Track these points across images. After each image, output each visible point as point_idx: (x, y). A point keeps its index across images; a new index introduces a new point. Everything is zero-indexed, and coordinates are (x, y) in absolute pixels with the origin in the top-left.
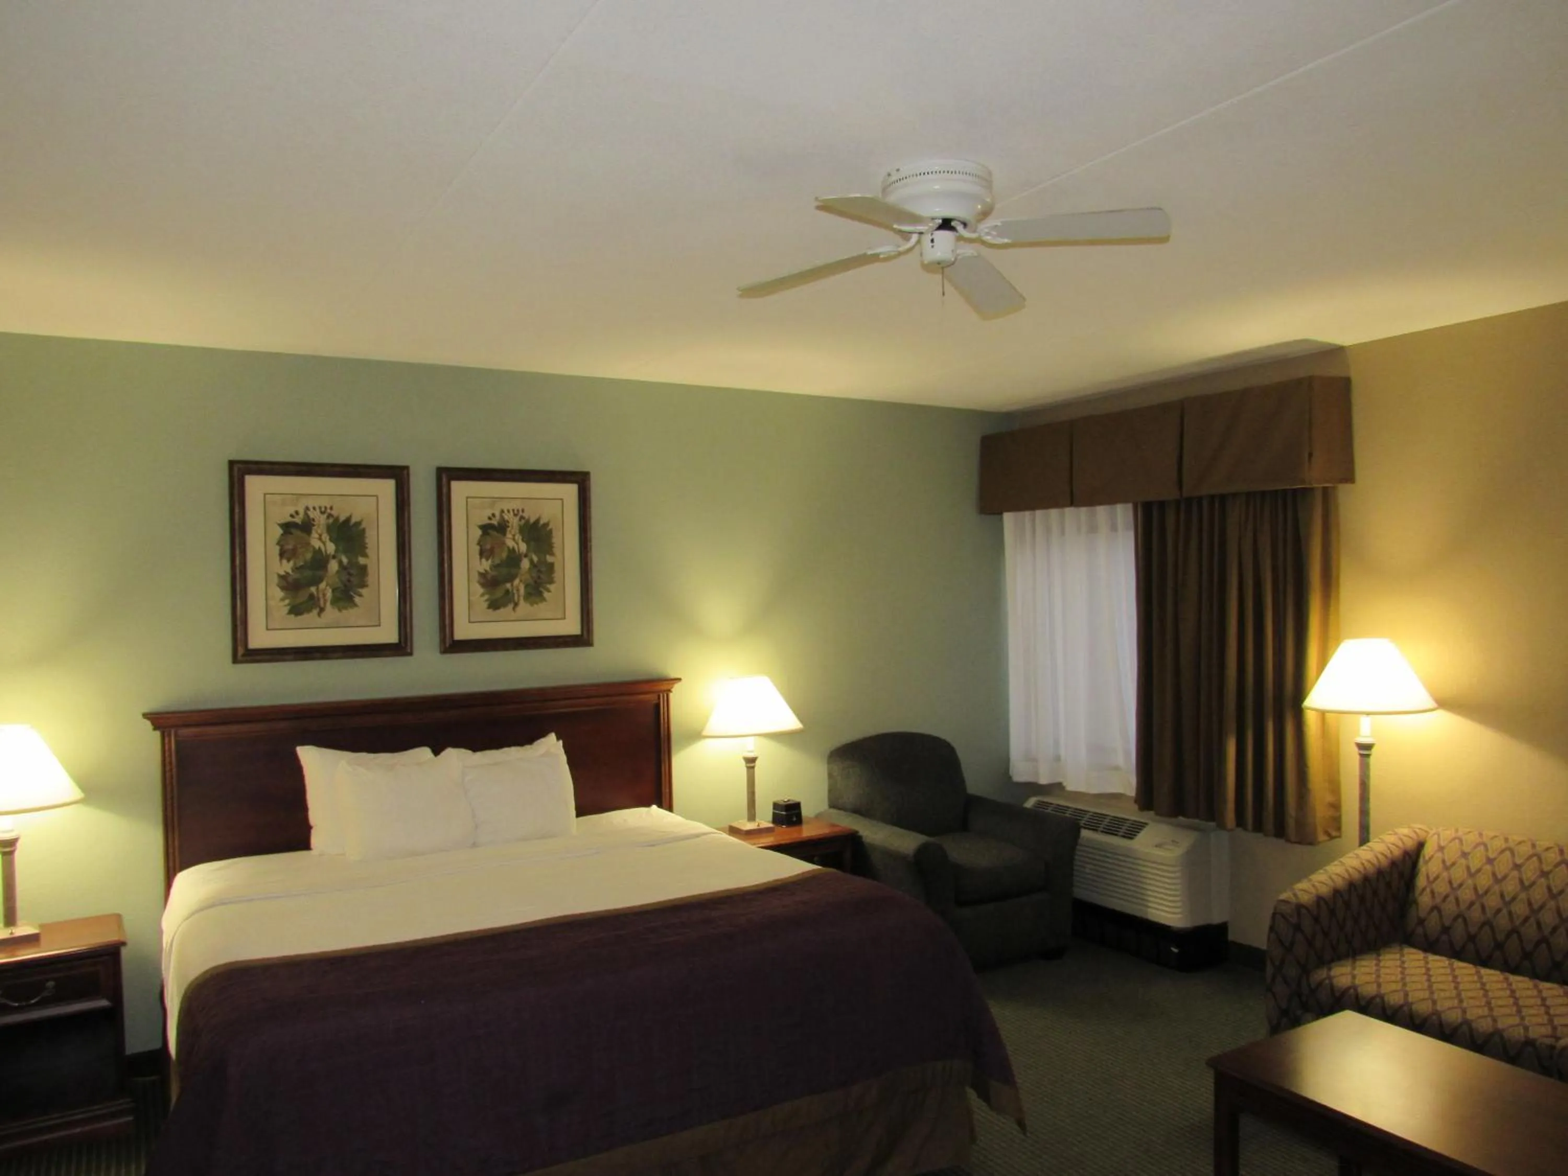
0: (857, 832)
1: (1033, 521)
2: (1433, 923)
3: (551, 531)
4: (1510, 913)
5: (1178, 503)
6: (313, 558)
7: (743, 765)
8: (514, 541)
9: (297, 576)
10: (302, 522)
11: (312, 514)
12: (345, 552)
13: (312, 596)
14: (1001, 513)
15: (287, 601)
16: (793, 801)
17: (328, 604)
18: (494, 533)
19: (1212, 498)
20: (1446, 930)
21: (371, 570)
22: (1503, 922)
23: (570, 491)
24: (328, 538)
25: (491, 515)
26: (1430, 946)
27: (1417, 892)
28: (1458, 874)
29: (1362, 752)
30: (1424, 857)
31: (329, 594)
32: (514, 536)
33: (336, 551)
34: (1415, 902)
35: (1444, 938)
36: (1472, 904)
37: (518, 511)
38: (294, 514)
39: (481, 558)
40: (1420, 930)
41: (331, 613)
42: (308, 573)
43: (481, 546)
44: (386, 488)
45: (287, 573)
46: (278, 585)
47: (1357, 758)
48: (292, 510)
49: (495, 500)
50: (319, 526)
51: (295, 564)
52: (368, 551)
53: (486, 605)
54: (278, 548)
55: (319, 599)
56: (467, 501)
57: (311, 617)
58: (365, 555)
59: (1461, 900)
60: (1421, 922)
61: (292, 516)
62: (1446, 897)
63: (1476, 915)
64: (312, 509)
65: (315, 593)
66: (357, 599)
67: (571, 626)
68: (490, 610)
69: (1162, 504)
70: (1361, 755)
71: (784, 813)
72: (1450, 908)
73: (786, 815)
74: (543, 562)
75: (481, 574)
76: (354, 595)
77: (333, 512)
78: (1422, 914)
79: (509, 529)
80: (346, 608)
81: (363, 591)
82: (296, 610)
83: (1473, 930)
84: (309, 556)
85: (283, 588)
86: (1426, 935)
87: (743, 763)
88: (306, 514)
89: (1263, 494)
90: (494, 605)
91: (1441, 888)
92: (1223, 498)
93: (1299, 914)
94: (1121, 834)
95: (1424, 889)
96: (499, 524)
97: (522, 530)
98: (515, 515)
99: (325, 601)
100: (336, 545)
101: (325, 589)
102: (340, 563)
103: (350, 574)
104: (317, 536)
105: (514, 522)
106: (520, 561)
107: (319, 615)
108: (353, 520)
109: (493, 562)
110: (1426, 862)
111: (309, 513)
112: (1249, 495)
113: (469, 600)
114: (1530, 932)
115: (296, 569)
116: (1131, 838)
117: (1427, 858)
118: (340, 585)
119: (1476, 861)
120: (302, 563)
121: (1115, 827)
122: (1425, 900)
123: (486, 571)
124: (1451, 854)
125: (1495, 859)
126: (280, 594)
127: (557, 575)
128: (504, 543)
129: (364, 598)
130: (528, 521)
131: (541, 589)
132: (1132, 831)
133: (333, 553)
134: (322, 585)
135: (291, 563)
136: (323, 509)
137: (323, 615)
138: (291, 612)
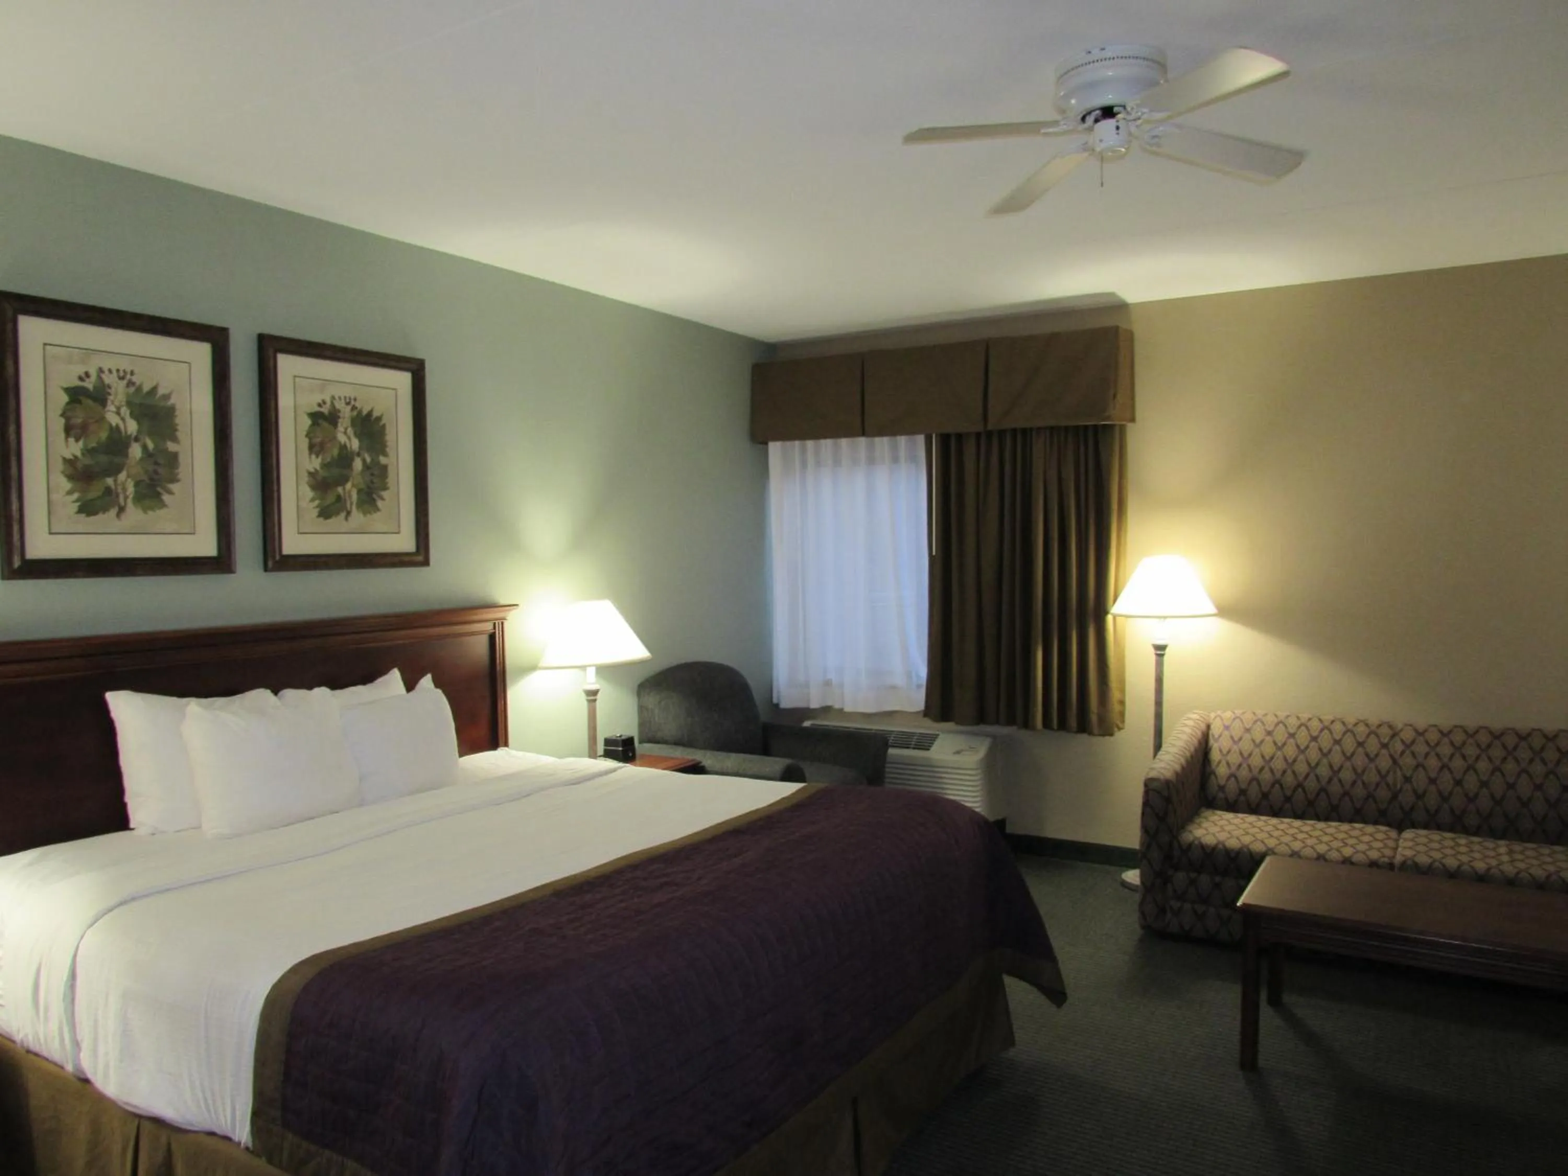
0: (700, 762)
1: (804, 451)
2: (1232, 786)
3: (384, 426)
4: (1294, 772)
5: (978, 435)
6: (110, 438)
7: (583, 699)
8: (346, 437)
9: (88, 461)
10: (94, 387)
11: (107, 379)
12: (151, 434)
13: (108, 491)
14: (766, 443)
15: (76, 496)
16: (625, 736)
17: (130, 501)
18: (325, 424)
19: (1014, 431)
20: (1243, 792)
21: (181, 458)
22: (1289, 780)
23: (402, 380)
24: (128, 412)
25: (321, 402)
26: (1232, 807)
27: (1214, 765)
28: (1246, 746)
29: (1159, 652)
30: (1213, 736)
31: (131, 489)
32: (346, 429)
33: (139, 431)
34: (1213, 773)
35: (1242, 798)
36: (1262, 769)
37: (350, 399)
38: (83, 376)
39: (310, 454)
40: (1221, 795)
41: (133, 514)
42: (103, 459)
43: (310, 439)
44: (201, 353)
45: (76, 457)
46: (63, 472)
47: (1153, 658)
48: (81, 370)
49: (326, 382)
50: (116, 394)
51: (85, 445)
52: (179, 434)
53: (315, 512)
54: (63, 421)
55: (117, 496)
56: (294, 383)
57: (107, 518)
58: (175, 439)
59: (1252, 767)
60: (1222, 788)
61: (81, 379)
62: (1240, 765)
63: (1266, 776)
64: (107, 372)
65: (113, 487)
66: (166, 497)
67: (405, 542)
68: (321, 519)
69: (959, 437)
70: (1157, 655)
71: (620, 749)
72: (1244, 773)
73: (622, 750)
74: (376, 463)
75: (310, 474)
76: (164, 493)
77: (134, 379)
78: (1222, 782)
79: (340, 420)
80: (152, 509)
81: (173, 487)
82: (88, 508)
83: (1265, 789)
84: (104, 435)
85: (70, 478)
86: (1226, 799)
87: (583, 695)
88: (100, 378)
89: (1067, 429)
90: (325, 513)
91: (1234, 759)
92: (1025, 431)
93: (1169, 788)
94: (912, 746)
95: (1219, 762)
96: (330, 413)
97: (354, 422)
98: (348, 404)
99: (126, 498)
100: (139, 423)
101: (125, 482)
102: (145, 447)
103: (156, 463)
104: (113, 408)
105: (346, 413)
106: (352, 460)
107: (118, 515)
108: (161, 391)
109: (323, 459)
110: (1216, 740)
111: (103, 376)
112: (1052, 429)
113: (298, 506)
114: (1311, 784)
115: (88, 452)
116: (928, 750)
117: (1216, 736)
118: (145, 478)
119: (1258, 734)
120: (94, 445)
121: (905, 741)
122: (1222, 771)
123: (316, 470)
124: (1237, 732)
125: (1273, 731)
126: (66, 485)
127: (391, 480)
128: (335, 438)
129: (174, 496)
130: (360, 412)
131: (375, 496)
132: (925, 743)
133: (135, 434)
134: (122, 476)
135: (81, 443)
136: (122, 374)
137: (123, 516)
138: (81, 510)
